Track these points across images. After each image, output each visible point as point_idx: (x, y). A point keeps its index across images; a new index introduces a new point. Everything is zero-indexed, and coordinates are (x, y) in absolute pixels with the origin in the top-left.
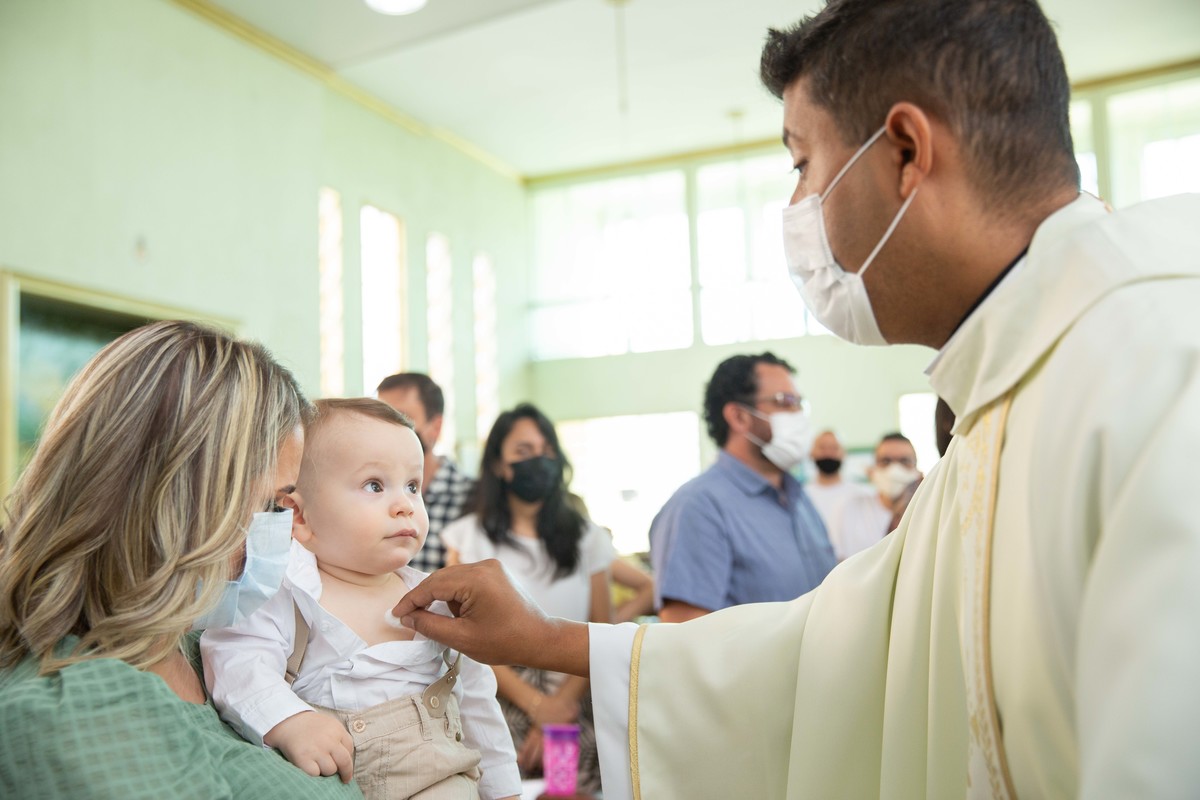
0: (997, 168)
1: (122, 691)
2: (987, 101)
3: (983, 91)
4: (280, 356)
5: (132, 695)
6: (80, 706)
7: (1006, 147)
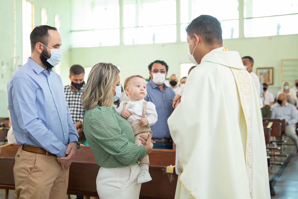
0: (207, 41)
1: (107, 110)
2: (205, 32)
3: (205, 31)
4: (114, 64)
5: (108, 110)
6: (103, 111)
7: (208, 38)
